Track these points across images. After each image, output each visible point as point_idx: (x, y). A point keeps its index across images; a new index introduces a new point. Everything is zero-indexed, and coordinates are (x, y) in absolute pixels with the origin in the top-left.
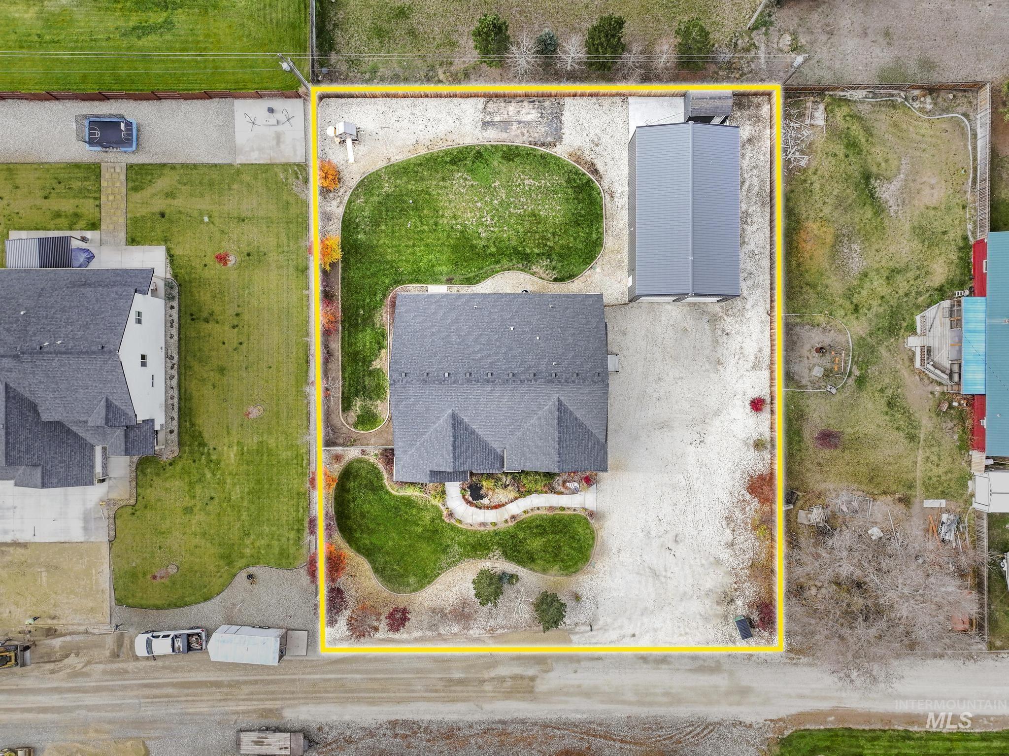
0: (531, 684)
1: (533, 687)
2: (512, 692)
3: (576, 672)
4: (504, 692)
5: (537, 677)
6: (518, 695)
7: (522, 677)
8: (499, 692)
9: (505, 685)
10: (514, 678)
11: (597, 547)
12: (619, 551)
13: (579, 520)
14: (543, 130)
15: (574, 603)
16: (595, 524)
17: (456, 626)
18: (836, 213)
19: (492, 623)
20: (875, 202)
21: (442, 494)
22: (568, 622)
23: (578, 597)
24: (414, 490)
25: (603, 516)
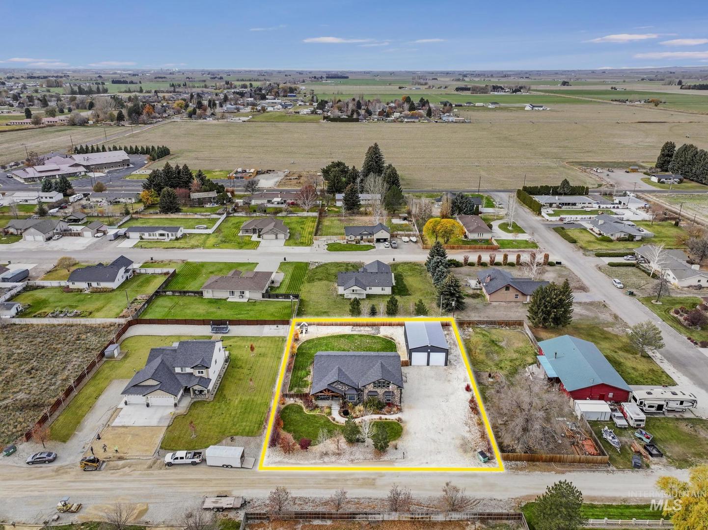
0: (373, 481)
1: (374, 483)
2: (363, 485)
3: (398, 477)
4: (358, 485)
5: (377, 478)
6: (366, 486)
7: (368, 479)
8: (356, 485)
9: (359, 482)
10: (364, 479)
11: (404, 432)
12: (415, 433)
13: (395, 423)
14: (373, 332)
15: (395, 450)
16: (402, 424)
17: (333, 459)
18: (484, 348)
19: (352, 457)
20: (498, 346)
21: (330, 414)
22: (392, 458)
23: (396, 449)
24: (316, 412)
25: (405, 422)
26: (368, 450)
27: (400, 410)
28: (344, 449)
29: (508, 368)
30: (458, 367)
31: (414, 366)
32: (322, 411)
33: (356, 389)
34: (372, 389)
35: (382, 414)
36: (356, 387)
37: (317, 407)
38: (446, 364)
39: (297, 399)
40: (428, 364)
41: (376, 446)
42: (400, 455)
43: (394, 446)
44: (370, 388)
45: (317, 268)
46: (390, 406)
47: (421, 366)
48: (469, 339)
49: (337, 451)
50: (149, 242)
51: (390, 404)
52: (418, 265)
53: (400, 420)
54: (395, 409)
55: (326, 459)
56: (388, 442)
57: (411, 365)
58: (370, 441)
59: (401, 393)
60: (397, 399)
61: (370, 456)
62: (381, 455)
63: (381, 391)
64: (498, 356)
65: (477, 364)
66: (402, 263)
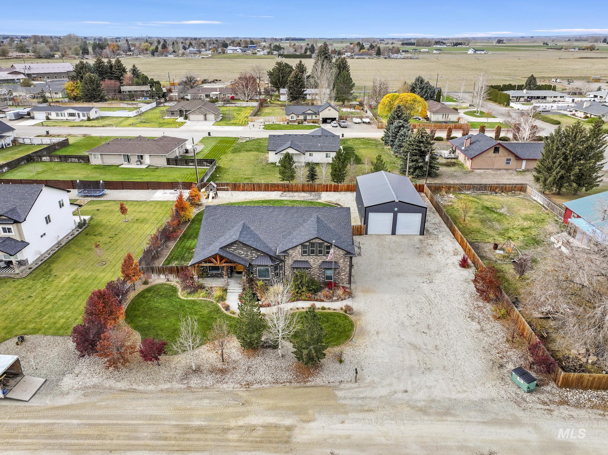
0: (288, 433)
1: (289, 437)
2: (262, 442)
3: (343, 422)
4: (251, 442)
5: (296, 426)
6: (270, 445)
7: (276, 427)
8: (246, 441)
9: (254, 434)
10: (266, 427)
11: (356, 330)
12: (378, 333)
13: (339, 315)
14: (311, 198)
15: (338, 365)
16: (352, 318)
17: (209, 380)
18: (476, 215)
19: (249, 378)
20: (496, 213)
21: (222, 299)
22: (332, 380)
23: (341, 361)
24: (199, 297)
25: (359, 314)
26: (284, 364)
27: (349, 294)
28: (235, 362)
29: (521, 238)
30: (440, 236)
31: (371, 235)
32: (209, 294)
33: (270, 257)
34: (299, 258)
35: (317, 300)
36: (272, 254)
37: (202, 287)
38: (422, 233)
39: (171, 277)
40: (394, 233)
41: (299, 355)
42: (349, 375)
43: (335, 355)
44: (296, 255)
45: (247, 141)
46: (330, 288)
47: (383, 235)
48: (451, 205)
49: (220, 365)
50: (54, 122)
51: (331, 285)
52: (373, 140)
53: (348, 309)
54: (340, 292)
55: (194, 382)
56: (325, 348)
57: (366, 234)
58: (287, 347)
59: (351, 266)
60: (344, 276)
61: (286, 376)
62: (310, 374)
63: (315, 261)
64: (500, 224)
65: (470, 233)
66: (353, 139)
